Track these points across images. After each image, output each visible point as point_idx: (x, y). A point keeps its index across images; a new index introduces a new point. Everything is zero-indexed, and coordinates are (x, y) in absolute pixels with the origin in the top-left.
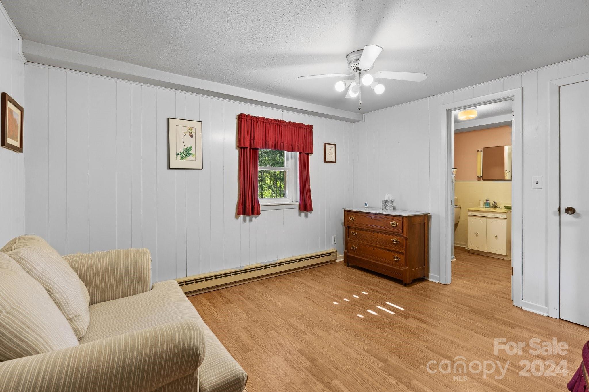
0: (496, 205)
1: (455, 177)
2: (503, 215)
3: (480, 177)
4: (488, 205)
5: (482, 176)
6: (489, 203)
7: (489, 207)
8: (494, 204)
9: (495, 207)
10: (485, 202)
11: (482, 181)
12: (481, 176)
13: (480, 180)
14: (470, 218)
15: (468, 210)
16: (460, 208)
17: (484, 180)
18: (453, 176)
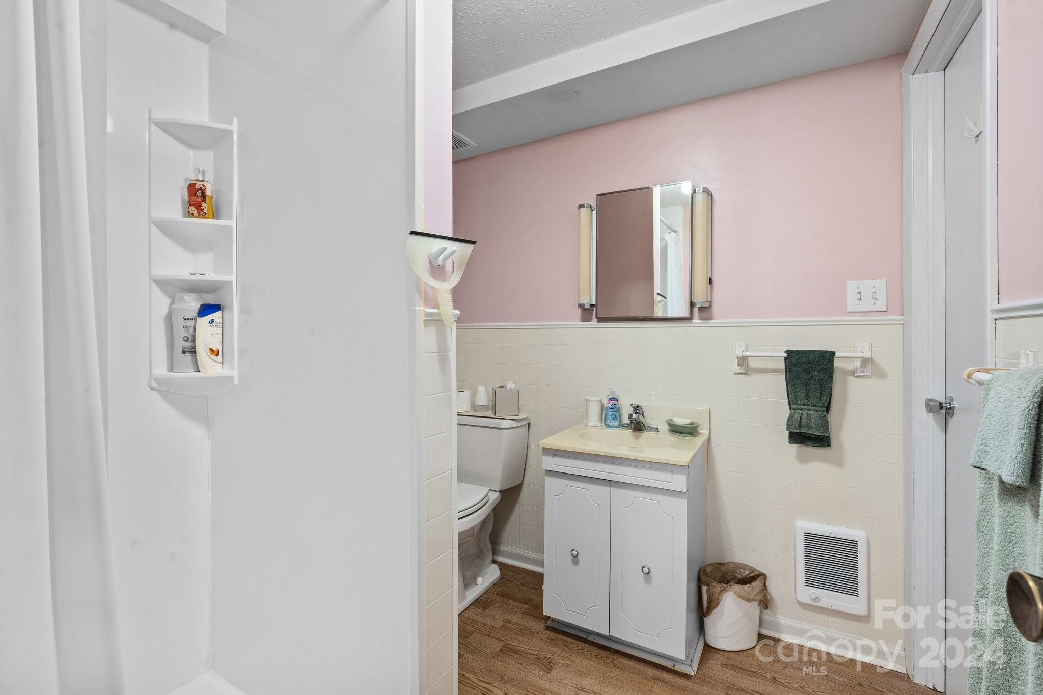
0: (641, 418)
1: (456, 293)
2: (675, 476)
3: (587, 306)
4: (613, 419)
5: (594, 303)
6: (619, 410)
7: (616, 423)
8: (634, 416)
9: (638, 427)
10: (605, 401)
11: (594, 322)
12: (592, 306)
13: (589, 320)
14: (549, 481)
15: (544, 448)
16: (529, 424)
17: (601, 320)
18: (444, 288)
